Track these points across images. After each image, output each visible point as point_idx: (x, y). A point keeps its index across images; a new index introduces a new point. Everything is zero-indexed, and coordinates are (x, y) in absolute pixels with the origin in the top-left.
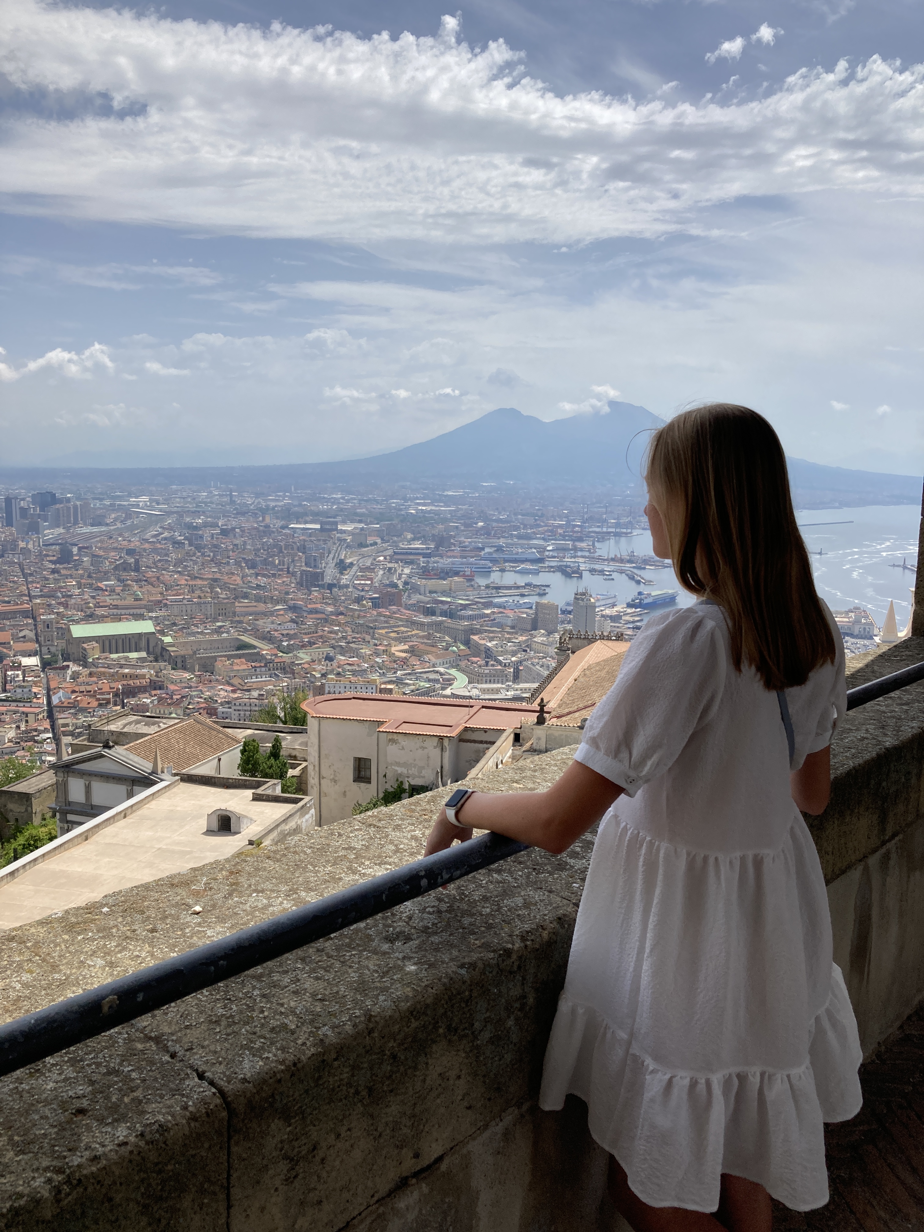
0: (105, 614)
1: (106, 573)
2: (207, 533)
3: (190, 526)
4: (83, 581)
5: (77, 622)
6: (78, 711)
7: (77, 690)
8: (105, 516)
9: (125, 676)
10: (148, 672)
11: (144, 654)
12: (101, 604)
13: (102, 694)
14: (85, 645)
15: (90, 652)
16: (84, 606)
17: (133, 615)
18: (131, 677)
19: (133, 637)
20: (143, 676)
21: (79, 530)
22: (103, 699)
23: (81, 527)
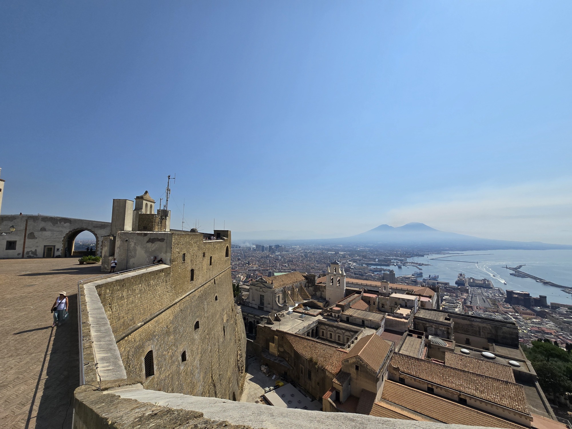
0: (283, 271)
2: (309, 255)
3: (306, 252)
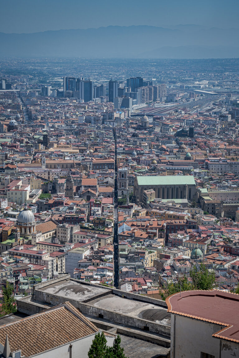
0: (164, 168)
1: (169, 138)
3: (235, 104)
4: (153, 143)
5: (143, 174)
6: (133, 240)
7: (136, 224)
8: (175, 95)
9: (170, 217)
10: (186, 214)
11: (185, 201)
12: (162, 161)
13: (152, 229)
14: (145, 191)
15: (149, 196)
16: (151, 162)
17: (183, 170)
18: (174, 217)
19: (180, 187)
20: (182, 218)
21: (156, 105)
22: (152, 233)
23: (158, 103)
